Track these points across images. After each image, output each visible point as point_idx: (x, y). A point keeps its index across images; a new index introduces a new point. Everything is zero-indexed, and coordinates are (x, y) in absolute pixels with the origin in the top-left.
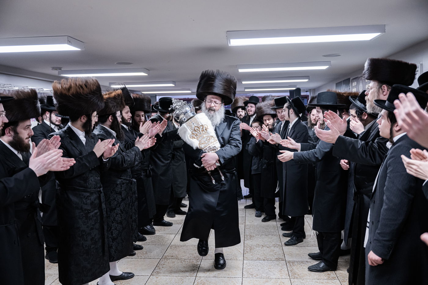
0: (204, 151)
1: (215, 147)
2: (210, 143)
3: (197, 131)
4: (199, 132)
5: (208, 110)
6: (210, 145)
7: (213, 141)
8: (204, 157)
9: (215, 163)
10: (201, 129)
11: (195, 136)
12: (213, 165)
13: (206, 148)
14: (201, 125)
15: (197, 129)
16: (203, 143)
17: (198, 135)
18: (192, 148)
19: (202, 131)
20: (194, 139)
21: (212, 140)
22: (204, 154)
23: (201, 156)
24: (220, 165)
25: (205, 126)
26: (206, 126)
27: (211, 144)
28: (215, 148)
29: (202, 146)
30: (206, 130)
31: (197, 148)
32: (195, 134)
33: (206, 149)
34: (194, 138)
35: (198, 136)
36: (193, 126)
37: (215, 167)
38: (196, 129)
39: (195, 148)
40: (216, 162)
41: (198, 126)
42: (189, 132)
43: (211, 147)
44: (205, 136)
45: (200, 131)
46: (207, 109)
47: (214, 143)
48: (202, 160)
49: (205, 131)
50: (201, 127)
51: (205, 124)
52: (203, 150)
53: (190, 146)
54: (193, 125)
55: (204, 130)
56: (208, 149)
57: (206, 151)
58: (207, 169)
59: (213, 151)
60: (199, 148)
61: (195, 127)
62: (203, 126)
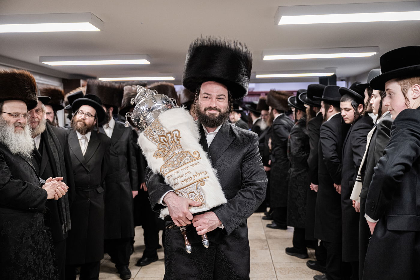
1: (190, 173)
2: (181, 164)
3: (165, 143)
6: (180, 169)
10: (169, 139)
11: (161, 153)
15: (164, 140)
17: (167, 150)
19: (172, 142)
25: (174, 133)
26: (178, 133)
30: (178, 140)
32: (163, 150)
34: (159, 157)
35: (166, 153)
36: (156, 136)
38: (162, 141)
41: (163, 134)
42: (153, 145)
44: (176, 152)
45: (170, 143)
47: (189, 165)
49: (178, 142)
50: (169, 135)
54: (154, 134)
55: (175, 140)
61: (160, 136)
62: (171, 133)
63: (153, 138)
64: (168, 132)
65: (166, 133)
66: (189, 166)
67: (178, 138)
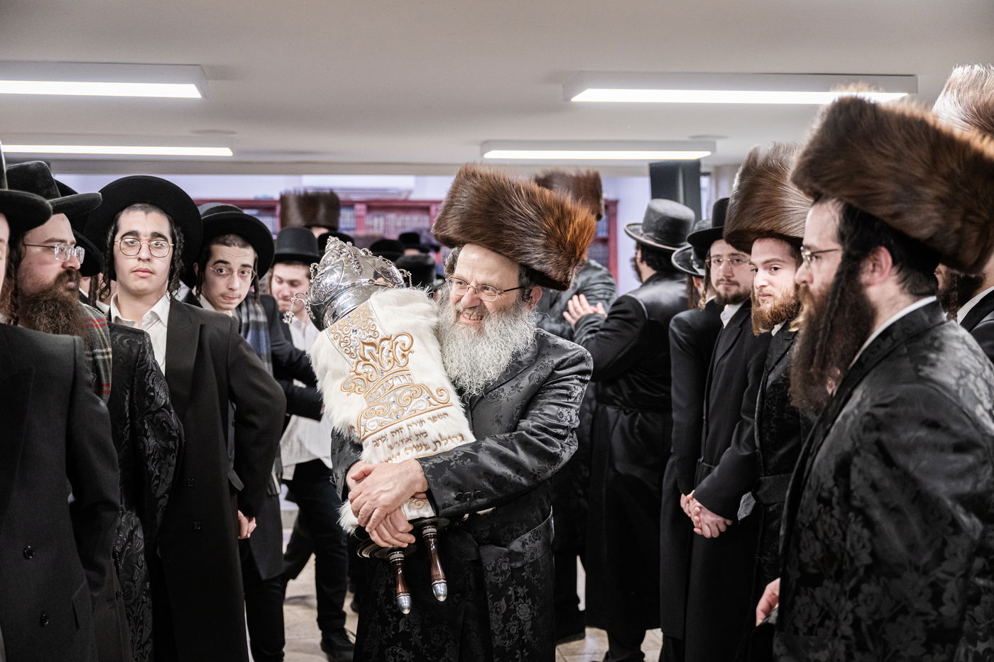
1: (426, 434)
3: (372, 361)
4: (377, 365)
6: (403, 424)
7: (423, 405)
10: (384, 352)
14: (382, 335)
15: (371, 353)
16: (376, 414)
17: (374, 378)
19: (389, 361)
21: (419, 403)
25: (397, 340)
26: (406, 340)
27: (409, 421)
29: (370, 425)
30: (404, 356)
32: (364, 377)
34: (355, 392)
35: (371, 384)
36: (355, 340)
38: (368, 356)
41: (372, 340)
44: (397, 383)
45: (383, 362)
47: (424, 417)
49: (403, 362)
50: (385, 343)
54: (353, 335)
55: (398, 356)
61: (364, 343)
62: (393, 338)
63: (347, 346)
64: (385, 337)
65: (380, 338)
66: (426, 420)
67: (406, 353)
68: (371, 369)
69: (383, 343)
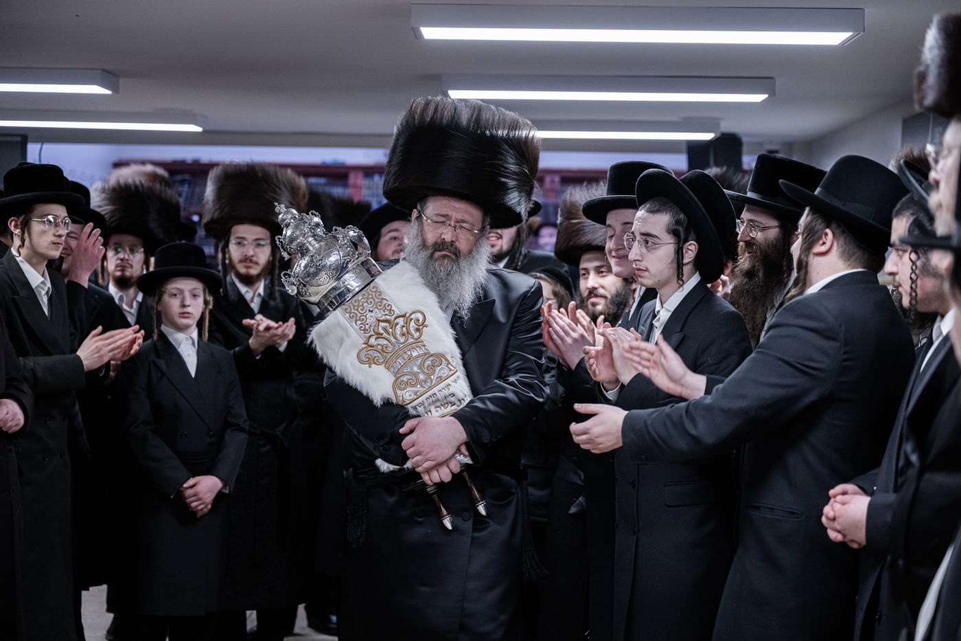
0: (412, 412)
1: (453, 395)
2: (434, 381)
3: (385, 335)
4: (393, 340)
5: (430, 251)
6: (436, 389)
7: (446, 372)
8: (411, 431)
9: (453, 455)
10: (398, 327)
11: (377, 354)
12: (445, 462)
13: (420, 400)
14: (397, 312)
15: (385, 329)
16: (407, 384)
17: (390, 350)
18: (367, 400)
19: (403, 335)
20: (373, 366)
21: (442, 371)
22: (409, 424)
23: (401, 431)
24: (470, 462)
25: (413, 316)
27: (439, 386)
28: (452, 399)
29: (405, 395)
30: (418, 330)
31: (388, 399)
32: (379, 348)
33: (422, 404)
34: (374, 363)
35: (388, 356)
36: (371, 319)
37: (456, 469)
38: (381, 331)
39: (377, 401)
40: (458, 450)
41: (388, 317)
42: (356, 338)
43: (440, 398)
45: (398, 336)
46: (424, 245)
47: (449, 381)
48: (405, 443)
49: (416, 335)
50: (401, 321)
51: (414, 308)
52: (409, 406)
53: (360, 393)
54: (369, 315)
55: (412, 330)
56: (426, 404)
57: (421, 409)
58: (426, 478)
59: (444, 411)
60: (394, 401)
61: (379, 321)
62: (407, 315)
63: (362, 324)
64: (400, 314)
65: (396, 315)
66: (451, 383)
67: (420, 328)
68: (385, 342)
69: (397, 320)
